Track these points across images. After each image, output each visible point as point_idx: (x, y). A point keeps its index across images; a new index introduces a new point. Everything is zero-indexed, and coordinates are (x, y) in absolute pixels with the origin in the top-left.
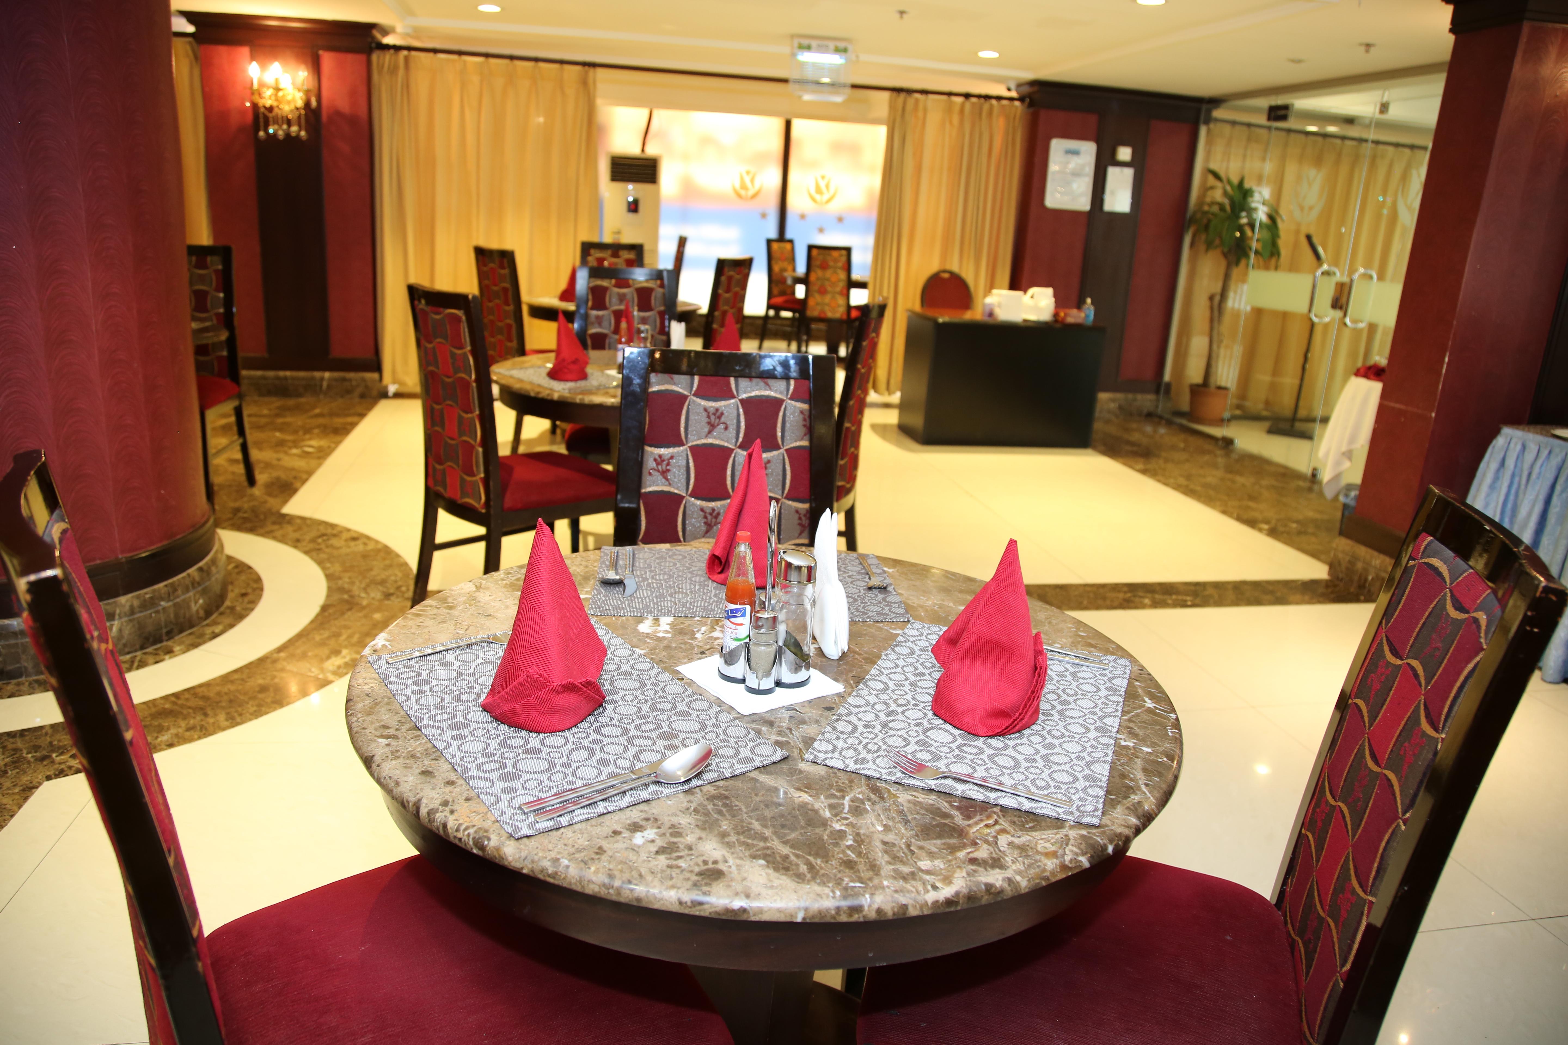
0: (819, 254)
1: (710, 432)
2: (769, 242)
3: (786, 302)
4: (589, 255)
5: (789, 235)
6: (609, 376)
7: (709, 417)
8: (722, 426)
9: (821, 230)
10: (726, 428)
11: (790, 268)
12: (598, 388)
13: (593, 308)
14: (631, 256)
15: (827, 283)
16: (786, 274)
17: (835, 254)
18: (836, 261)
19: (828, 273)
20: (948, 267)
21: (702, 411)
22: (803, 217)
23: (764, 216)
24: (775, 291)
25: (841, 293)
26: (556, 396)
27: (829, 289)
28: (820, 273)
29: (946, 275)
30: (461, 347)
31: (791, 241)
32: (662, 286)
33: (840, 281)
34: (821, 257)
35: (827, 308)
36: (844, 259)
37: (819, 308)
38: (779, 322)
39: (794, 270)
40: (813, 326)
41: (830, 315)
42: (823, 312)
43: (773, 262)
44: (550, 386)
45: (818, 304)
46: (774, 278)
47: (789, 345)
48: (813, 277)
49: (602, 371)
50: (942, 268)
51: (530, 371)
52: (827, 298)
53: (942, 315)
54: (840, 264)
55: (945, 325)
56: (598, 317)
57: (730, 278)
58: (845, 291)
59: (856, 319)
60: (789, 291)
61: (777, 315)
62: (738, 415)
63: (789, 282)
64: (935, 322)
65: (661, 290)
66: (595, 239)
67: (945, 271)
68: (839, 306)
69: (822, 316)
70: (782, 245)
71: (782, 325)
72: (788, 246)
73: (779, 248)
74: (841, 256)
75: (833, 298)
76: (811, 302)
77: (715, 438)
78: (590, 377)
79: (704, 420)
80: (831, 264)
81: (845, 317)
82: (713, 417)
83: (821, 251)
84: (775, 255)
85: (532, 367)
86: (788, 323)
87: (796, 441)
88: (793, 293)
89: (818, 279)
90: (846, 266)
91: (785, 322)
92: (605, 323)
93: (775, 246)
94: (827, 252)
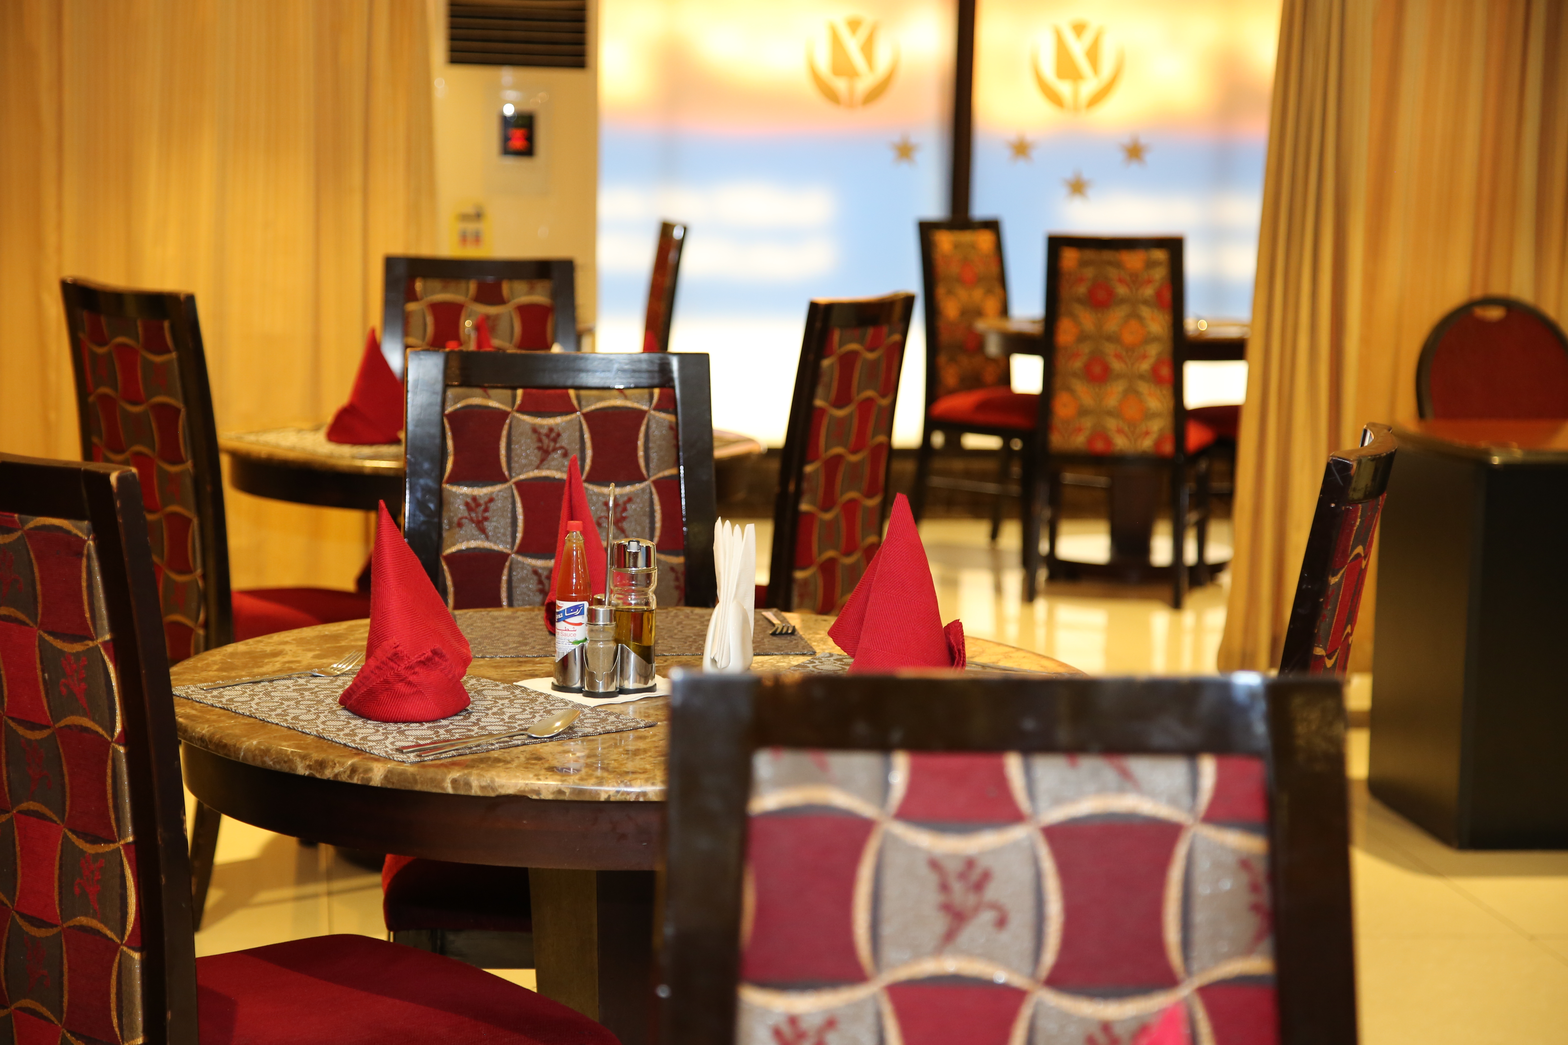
0: (1083, 264)
1: (949, 937)
2: (926, 230)
3: (983, 406)
4: (412, 296)
5: (980, 209)
6: (533, 697)
7: (944, 887)
8: (987, 917)
9: (1078, 187)
10: (1001, 922)
11: (991, 305)
12: (508, 741)
13: (455, 480)
14: (539, 296)
15: (1110, 349)
16: (981, 325)
17: (1134, 260)
18: (1135, 280)
19: (1114, 320)
20: (1498, 289)
21: (924, 870)
22: (1021, 149)
23: (905, 151)
24: (950, 376)
25: (1155, 376)
26: (377, 775)
27: (1117, 366)
28: (1087, 319)
29: (1495, 314)
30: (84, 634)
31: (993, 226)
32: (667, 404)
33: (1149, 339)
34: (1089, 272)
35: (1111, 424)
36: (1160, 274)
37: (1088, 423)
38: (958, 465)
39: (1004, 311)
40: (1069, 477)
41: (1121, 443)
42: (1100, 434)
43: (941, 291)
44: (356, 742)
45: (1083, 412)
46: (944, 337)
47: (994, 535)
48: (1066, 333)
49: (509, 682)
50: (1478, 293)
51: (284, 688)
52: (1113, 394)
53: (1503, 445)
54: (1149, 292)
55: (1508, 469)
56: (473, 504)
57: (848, 361)
58: (1166, 371)
59: (1203, 452)
60: (990, 374)
61: (953, 445)
62: (1038, 877)
63: (993, 347)
64: (1481, 462)
65: (666, 417)
66: (426, 250)
67: (1489, 301)
68: (1149, 415)
69: (1099, 446)
70: (966, 237)
71: (968, 474)
72: (985, 240)
73: (957, 246)
74: (1151, 265)
75: (1131, 392)
76: (1063, 407)
77: (969, 954)
78: (478, 705)
79: (932, 897)
80: (1121, 290)
81: (1168, 448)
82: (957, 887)
83: (1090, 254)
84: (945, 268)
85: (288, 673)
86: (990, 465)
87: (1230, 956)
88: (1005, 378)
89: (1083, 337)
90: (1167, 295)
91: (977, 465)
92: (497, 523)
93: (945, 241)
94: (1108, 255)
